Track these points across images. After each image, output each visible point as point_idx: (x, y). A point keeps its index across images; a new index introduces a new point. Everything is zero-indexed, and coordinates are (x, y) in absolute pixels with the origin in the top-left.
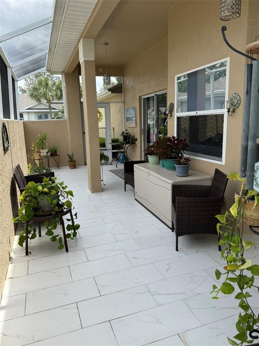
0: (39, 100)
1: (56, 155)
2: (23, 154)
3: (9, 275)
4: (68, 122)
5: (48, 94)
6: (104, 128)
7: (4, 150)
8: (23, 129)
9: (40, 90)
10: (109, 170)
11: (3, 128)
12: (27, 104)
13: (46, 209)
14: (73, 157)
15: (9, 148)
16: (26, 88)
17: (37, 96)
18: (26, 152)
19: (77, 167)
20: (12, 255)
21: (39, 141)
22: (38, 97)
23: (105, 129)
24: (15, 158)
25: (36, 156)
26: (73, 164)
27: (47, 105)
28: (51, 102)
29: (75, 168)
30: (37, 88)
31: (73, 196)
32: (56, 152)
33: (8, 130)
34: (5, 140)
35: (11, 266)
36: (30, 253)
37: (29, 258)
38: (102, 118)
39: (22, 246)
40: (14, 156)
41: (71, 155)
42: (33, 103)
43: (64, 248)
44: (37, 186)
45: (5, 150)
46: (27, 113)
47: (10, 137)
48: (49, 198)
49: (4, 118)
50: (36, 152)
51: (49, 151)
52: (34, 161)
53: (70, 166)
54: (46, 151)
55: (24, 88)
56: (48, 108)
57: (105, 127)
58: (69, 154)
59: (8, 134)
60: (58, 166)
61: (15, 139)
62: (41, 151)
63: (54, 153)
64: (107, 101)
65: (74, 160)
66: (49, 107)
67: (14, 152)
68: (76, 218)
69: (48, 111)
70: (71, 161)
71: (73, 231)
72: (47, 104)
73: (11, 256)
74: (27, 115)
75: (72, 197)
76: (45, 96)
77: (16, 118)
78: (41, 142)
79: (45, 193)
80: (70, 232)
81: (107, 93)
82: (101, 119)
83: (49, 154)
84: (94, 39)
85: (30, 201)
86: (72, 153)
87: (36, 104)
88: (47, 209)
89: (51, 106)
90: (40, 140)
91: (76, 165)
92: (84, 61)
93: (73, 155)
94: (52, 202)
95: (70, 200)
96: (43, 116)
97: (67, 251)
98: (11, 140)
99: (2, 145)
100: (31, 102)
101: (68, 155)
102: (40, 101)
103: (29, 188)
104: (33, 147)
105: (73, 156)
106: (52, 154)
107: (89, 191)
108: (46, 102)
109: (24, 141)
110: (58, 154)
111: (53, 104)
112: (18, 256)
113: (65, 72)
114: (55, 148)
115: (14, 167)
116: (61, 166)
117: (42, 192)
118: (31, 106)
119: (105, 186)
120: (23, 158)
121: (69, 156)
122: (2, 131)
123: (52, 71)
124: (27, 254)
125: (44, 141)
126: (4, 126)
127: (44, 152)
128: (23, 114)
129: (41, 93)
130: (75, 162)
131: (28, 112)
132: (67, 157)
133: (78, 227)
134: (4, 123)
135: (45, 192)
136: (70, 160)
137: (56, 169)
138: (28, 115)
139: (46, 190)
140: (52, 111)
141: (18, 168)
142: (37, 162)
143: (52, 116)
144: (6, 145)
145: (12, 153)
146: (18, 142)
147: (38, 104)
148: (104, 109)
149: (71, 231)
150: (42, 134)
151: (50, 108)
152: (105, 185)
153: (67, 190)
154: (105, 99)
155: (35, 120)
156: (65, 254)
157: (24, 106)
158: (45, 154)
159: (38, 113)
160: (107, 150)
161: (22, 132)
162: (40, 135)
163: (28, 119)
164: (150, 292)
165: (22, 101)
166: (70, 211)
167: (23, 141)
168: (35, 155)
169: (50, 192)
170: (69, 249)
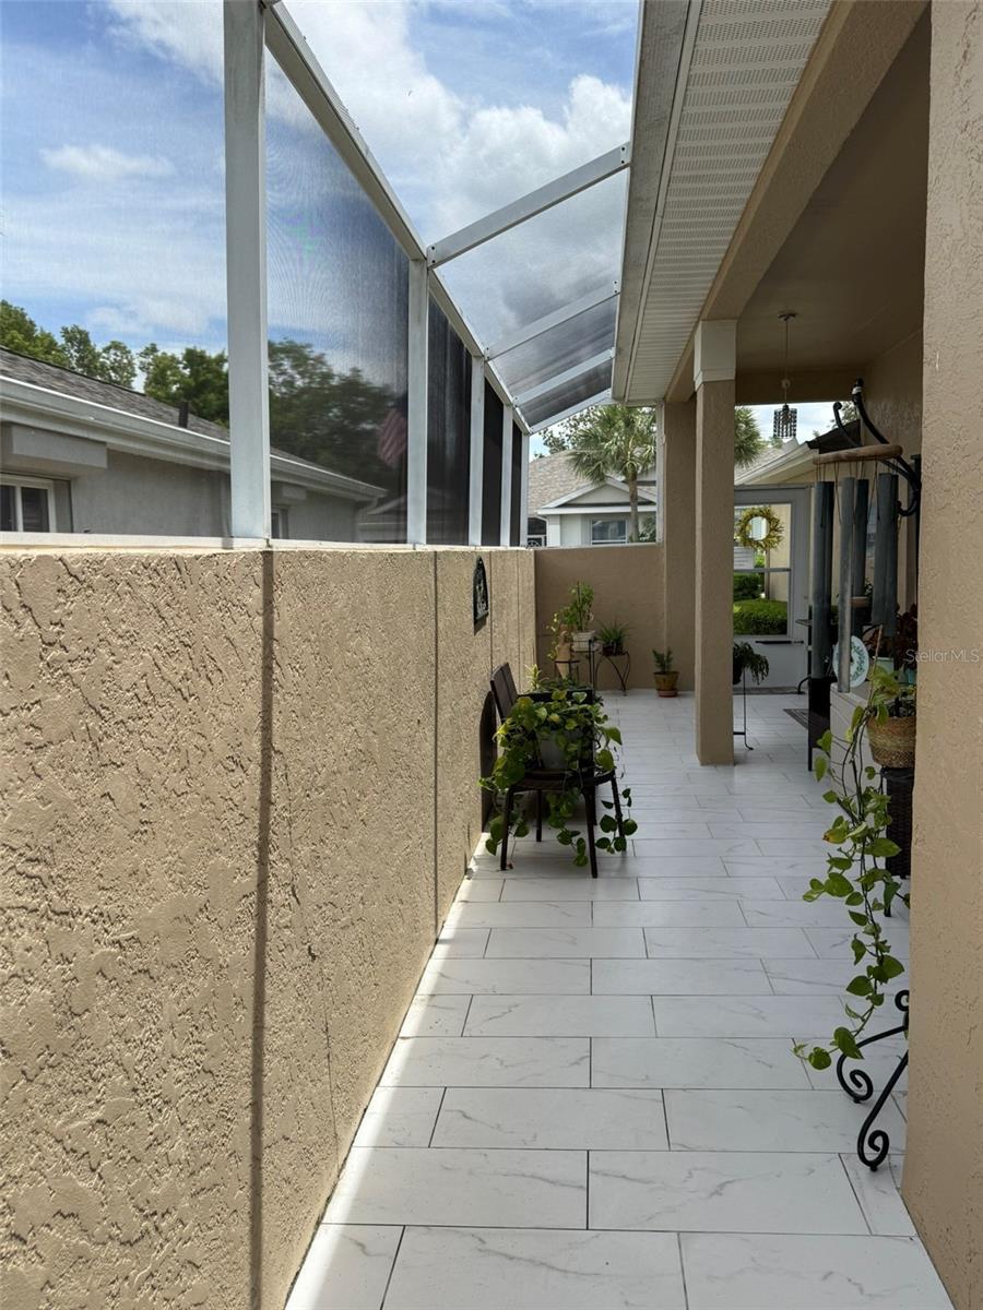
0: (599, 476)
1: (619, 652)
2: (527, 643)
3: (462, 895)
4: (665, 550)
5: (632, 455)
6: (784, 570)
7: (476, 622)
8: (533, 573)
9: (607, 441)
10: (785, 710)
11: (476, 572)
12: (562, 489)
13: (553, 766)
14: (669, 660)
15: (488, 619)
16: (564, 436)
17: (595, 461)
18: (534, 639)
19: (679, 693)
20: (472, 865)
21: (572, 609)
22: (596, 465)
23: (787, 573)
24: (502, 648)
25: (561, 652)
26: (671, 684)
27: (624, 491)
28: (639, 479)
29: (675, 695)
30: (596, 437)
31: (620, 743)
32: (619, 642)
33: (487, 574)
34: (479, 599)
35: (466, 884)
36: (511, 866)
37: (508, 875)
38: (778, 537)
39: (494, 852)
40: (498, 642)
41: (666, 654)
42: (581, 485)
43: (589, 864)
44: (538, 708)
45: (479, 622)
46: (558, 519)
47: (494, 593)
48: (561, 738)
49: (483, 544)
50: (562, 641)
51: (596, 639)
52: (556, 666)
53: (659, 690)
54: (586, 636)
55: (556, 435)
56: (628, 500)
57: (788, 566)
58: (660, 652)
59: (488, 584)
60: (624, 687)
61: (504, 600)
62: (575, 638)
63: (613, 646)
64: (802, 480)
65: (672, 670)
66: (632, 497)
67: (499, 633)
68: (629, 804)
69: (628, 509)
70: (663, 673)
71: (618, 835)
72: (626, 488)
73: (469, 867)
74: (558, 527)
75: (616, 744)
76: (620, 461)
77: (515, 540)
78: (575, 610)
79: (555, 727)
80: (610, 836)
81: (805, 454)
82: (775, 539)
83: (597, 646)
84: (736, 321)
85: (521, 743)
86: (669, 648)
87: (589, 489)
88: (556, 765)
89: (640, 494)
90: (575, 604)
91: (677, 687)
92: (703, 383)
93: (669, 653)
94: (566, 747)
95: (612, 752)
96: (613, 527)
97: (595, 874)
98: (493, 602)
99: (472, 611)
100: (574, 483)
101: (655, 652)
102: (602, 480)
103: (520, 711)
104: (555, 625)
105: (671, 656)
106: (609, 647)
107: (695, 760)
108: (623, 482)
109: (531, 607)
110: (625, 649)
111: (645, 488)
112: (482, 867)
113: (668, 399)
114: (618, 630)
115: (496, 667)
116: (631, 688)
117: (546, 721)
118: (574, 495)
119: (751, 752)
120: (524, 653)
121: (659, 658)
122: (475, 578)
123: (631, 398)
124: (503, 867)
125: (586, 607)
126: (480, 567)
127: (582, 640)
128: (545, 522)
129: (608, 451)
130: (677, 677)
131: (561, 516)
132: (653, 658)
133: (630, 828)
134: (481, 560)
135: (553, 722)
136: (659, 670)
137: (615, 694)
138: (561, 524)
139: (555, 717)
140: (641, 509)
141: (505, 671)
142: (563, 669)
143: (637, 527)
144: (480, 611)
145: (494, 634)
146: (514, 607)
147: (597, 486)
148: (789, 506)
149: (612, 833)
150: (582, 587)
151: (635, 500)
152: (751, 749)
153: (607, 725)
154: (799, 476)
155: (583, 546)
156: (590, 881)
157: (553, 497)
158: (585, 646)
159: (594, 518)
160: (789, 642)
161: (529, 581)
162: (574, 591)
163: (561, 543)
164: (766, 972)
165: (549, 477)
166: (611, 777)
167: (529, 605)
168: (559, 649)
169: (565, 723)
170: (599, 873)
